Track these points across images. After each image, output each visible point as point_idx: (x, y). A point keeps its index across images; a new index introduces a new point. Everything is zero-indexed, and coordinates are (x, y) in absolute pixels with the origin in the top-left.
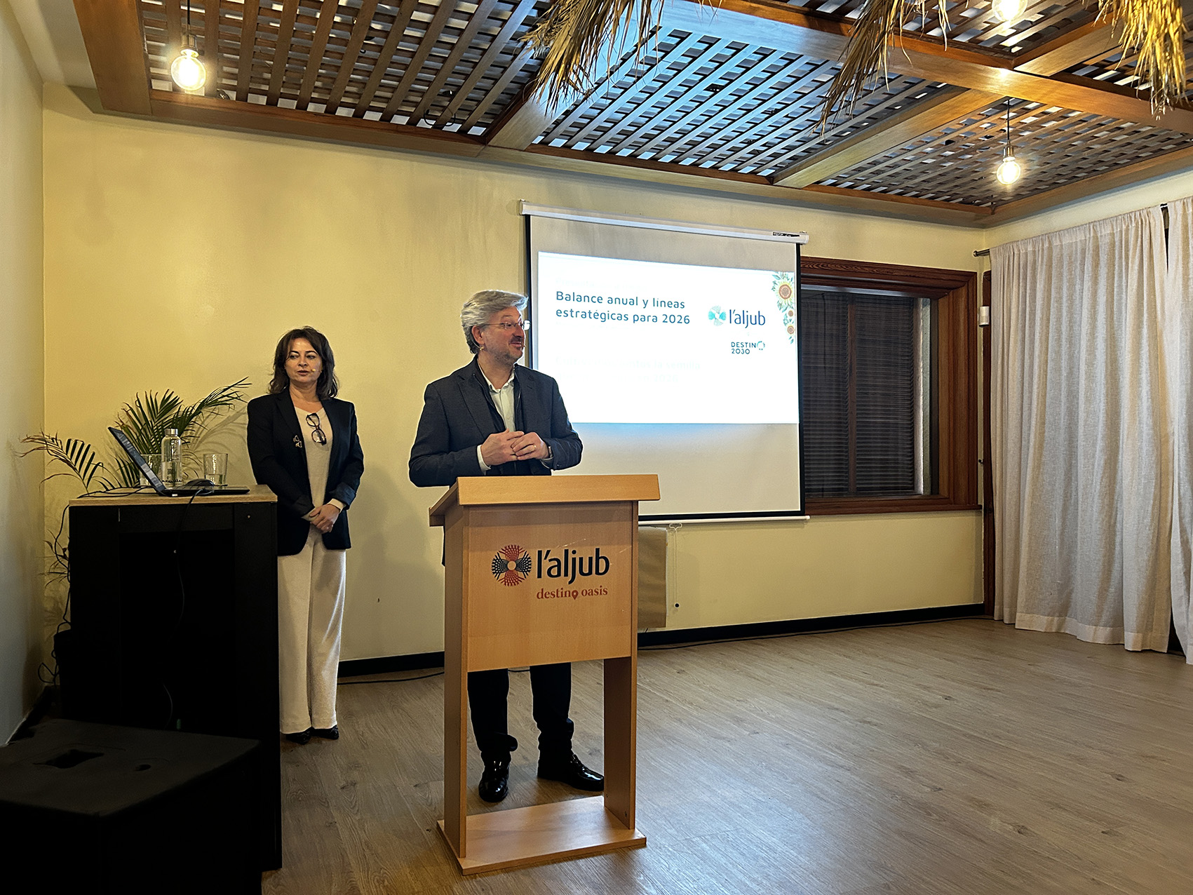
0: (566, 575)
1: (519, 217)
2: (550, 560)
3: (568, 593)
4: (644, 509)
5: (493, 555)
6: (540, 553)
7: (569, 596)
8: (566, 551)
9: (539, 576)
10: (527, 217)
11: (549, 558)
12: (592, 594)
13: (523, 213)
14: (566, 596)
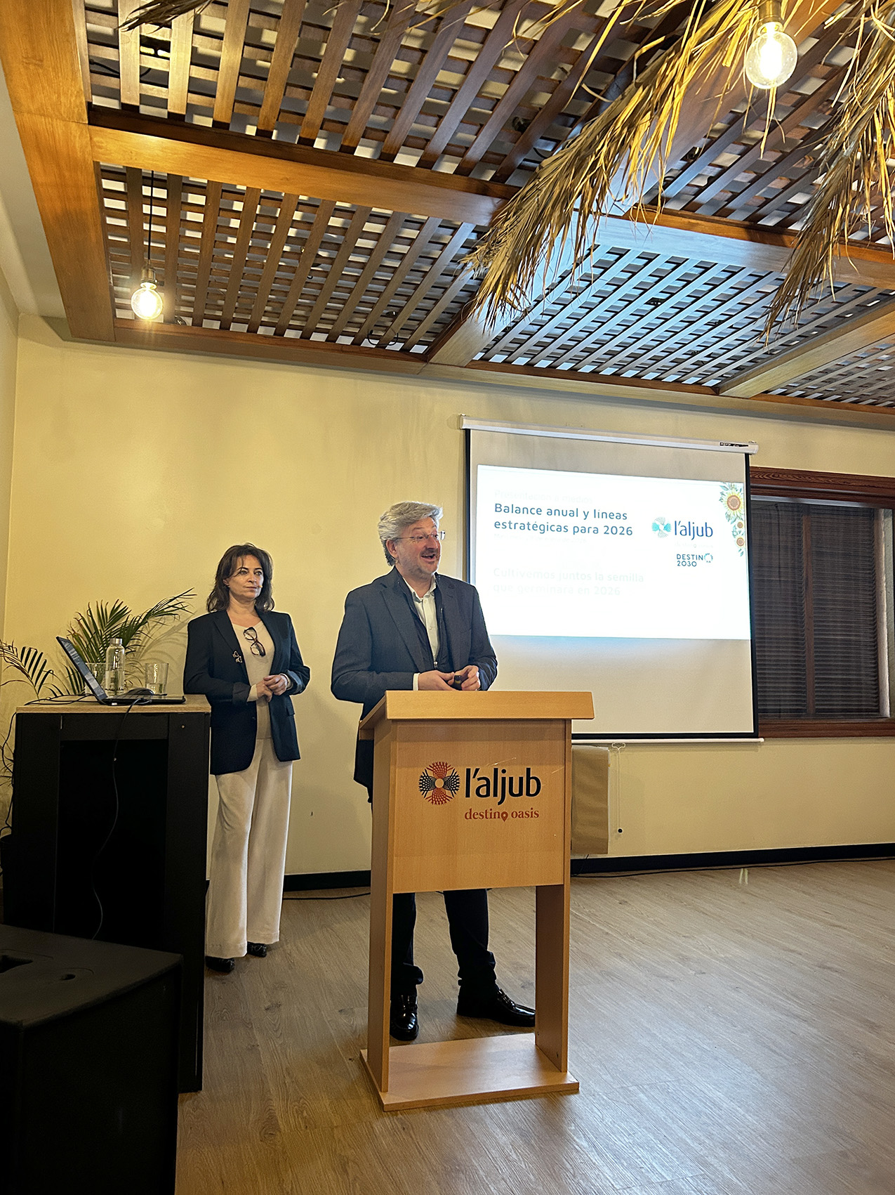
0: (495, 795)
1: (459, 431)
2: (479, 779)
3: (497, 814)
4: (577, 727)
5: (420, 771)
6: (468, 771)
7: (499, 817)
8: (496, 770)
9: (468, 795)
10: (467, 432)
11: (477, 776)
12: (523, 817)
13: (464, 428)
14: (495, 818)
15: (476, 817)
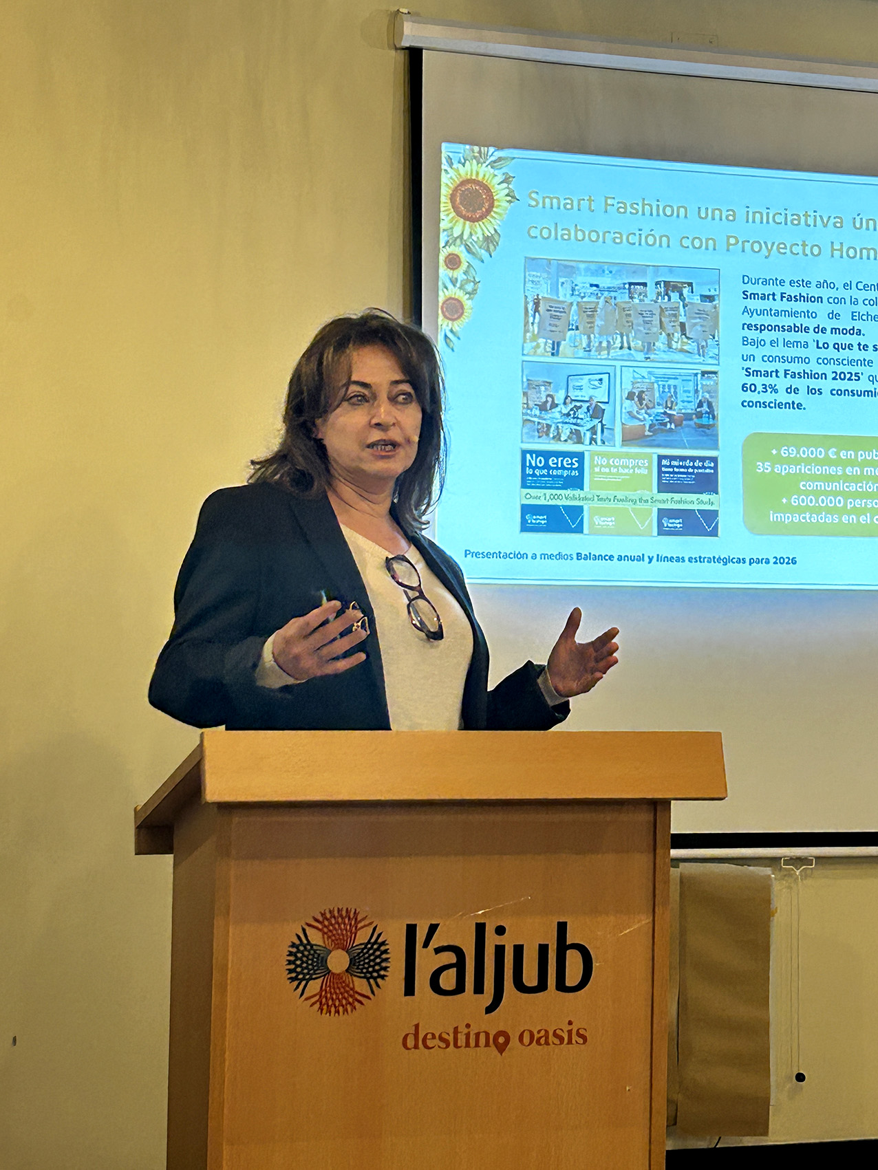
1: (393, 52)
5: (289, 932)
9: (410, 990)
10: (414, 56)
11: (434, 943)
13: (406, 44)
15: (430, 1043)
